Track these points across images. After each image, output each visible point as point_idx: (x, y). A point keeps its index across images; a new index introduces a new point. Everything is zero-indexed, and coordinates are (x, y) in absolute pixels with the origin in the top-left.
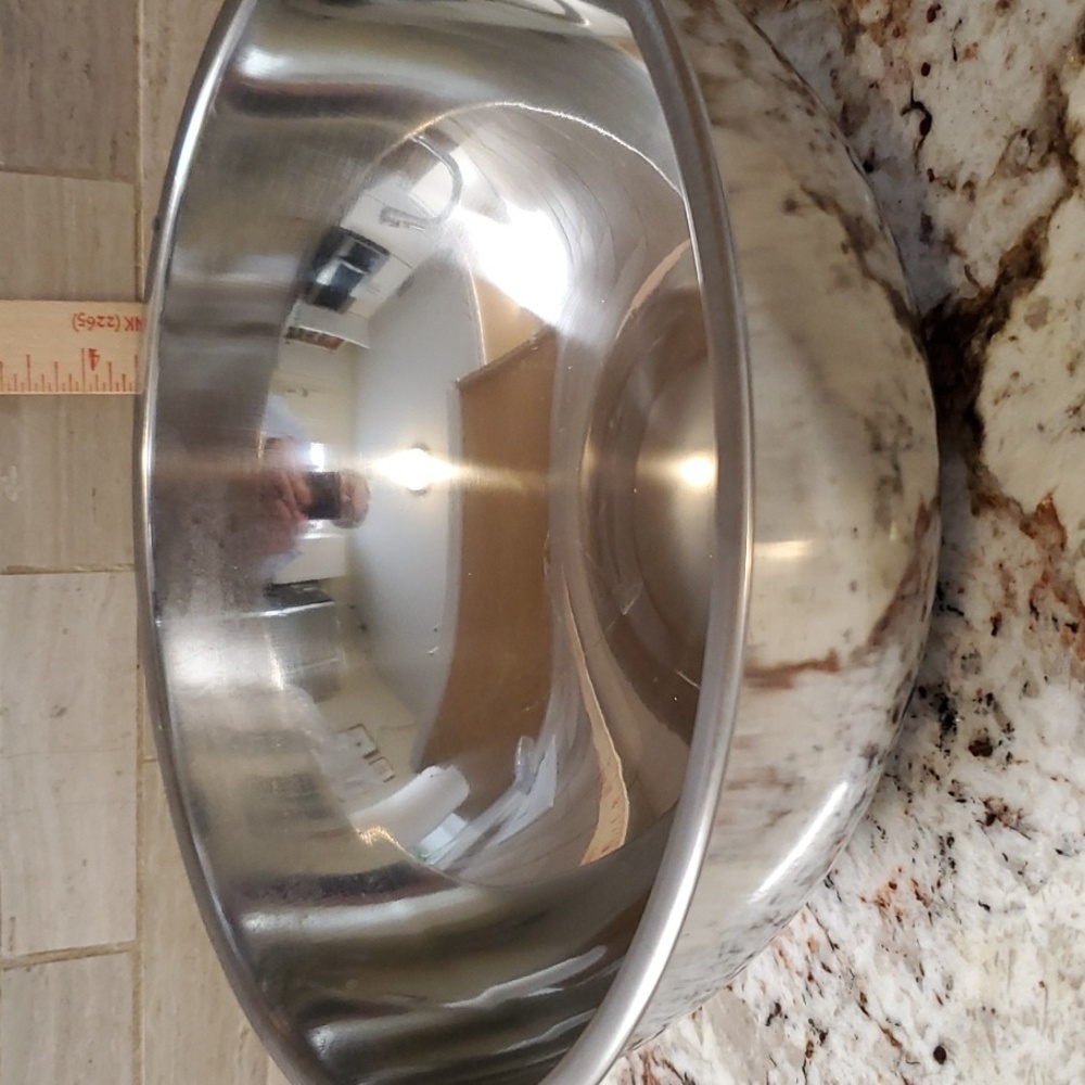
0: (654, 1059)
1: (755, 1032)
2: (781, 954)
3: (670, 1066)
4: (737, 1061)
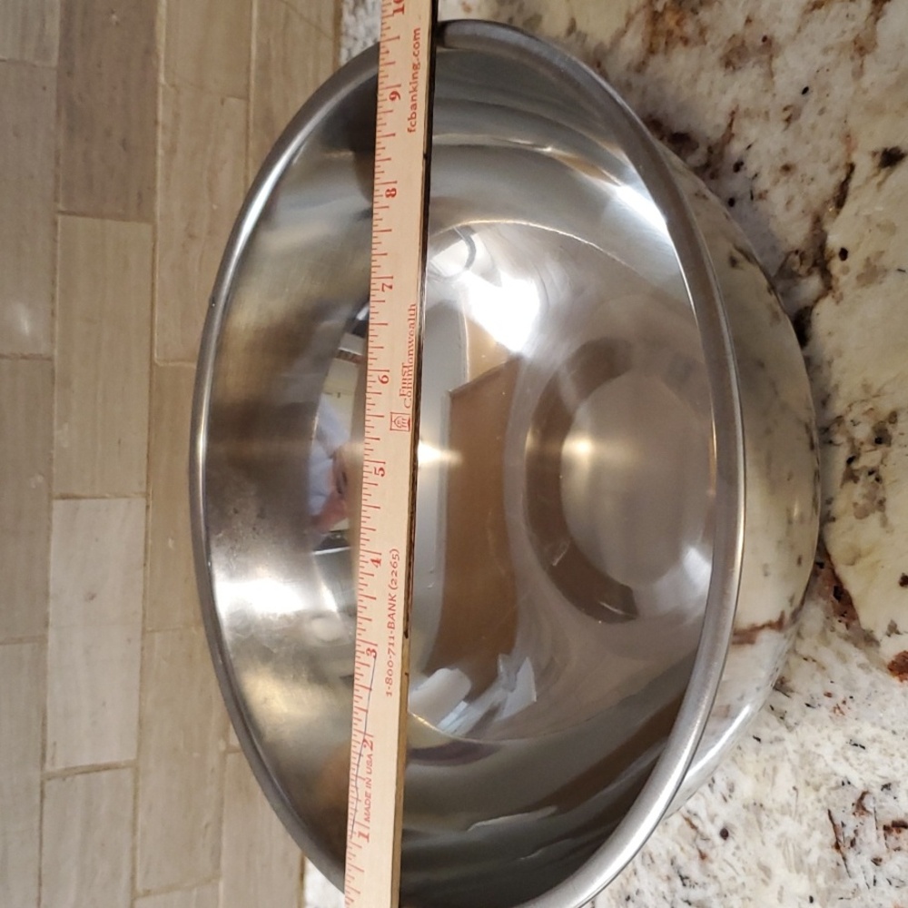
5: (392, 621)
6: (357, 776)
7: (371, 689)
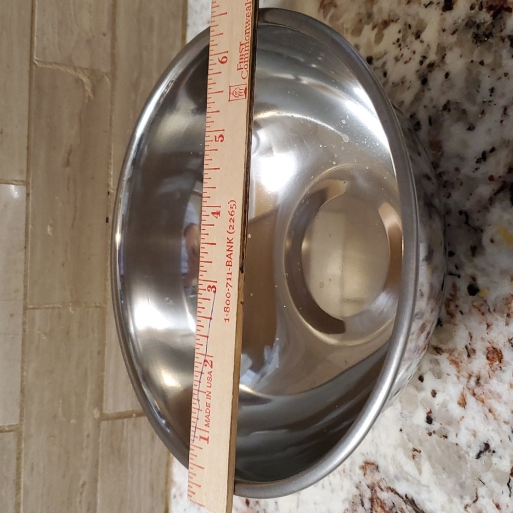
0: (380, 487)
1: (467, 463)
2: (490, 411)
3: (393, 490)
4: (450, 484)
5: (229, 260)
6: (198, 391)
7: (211, 319)
